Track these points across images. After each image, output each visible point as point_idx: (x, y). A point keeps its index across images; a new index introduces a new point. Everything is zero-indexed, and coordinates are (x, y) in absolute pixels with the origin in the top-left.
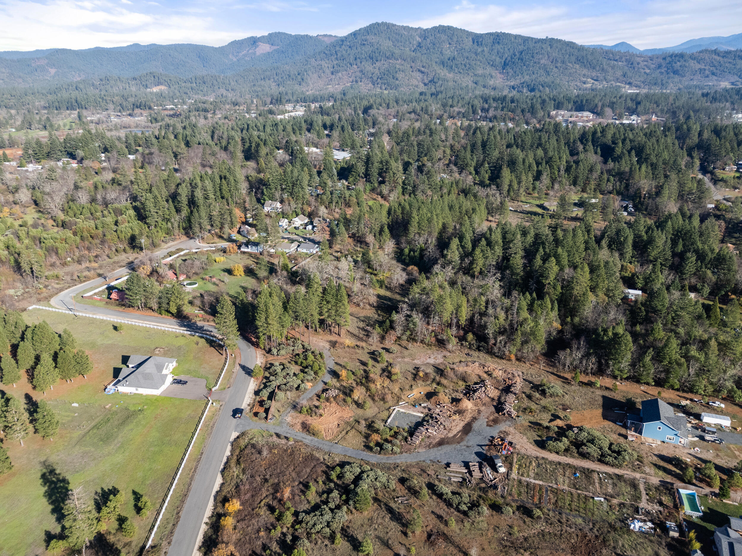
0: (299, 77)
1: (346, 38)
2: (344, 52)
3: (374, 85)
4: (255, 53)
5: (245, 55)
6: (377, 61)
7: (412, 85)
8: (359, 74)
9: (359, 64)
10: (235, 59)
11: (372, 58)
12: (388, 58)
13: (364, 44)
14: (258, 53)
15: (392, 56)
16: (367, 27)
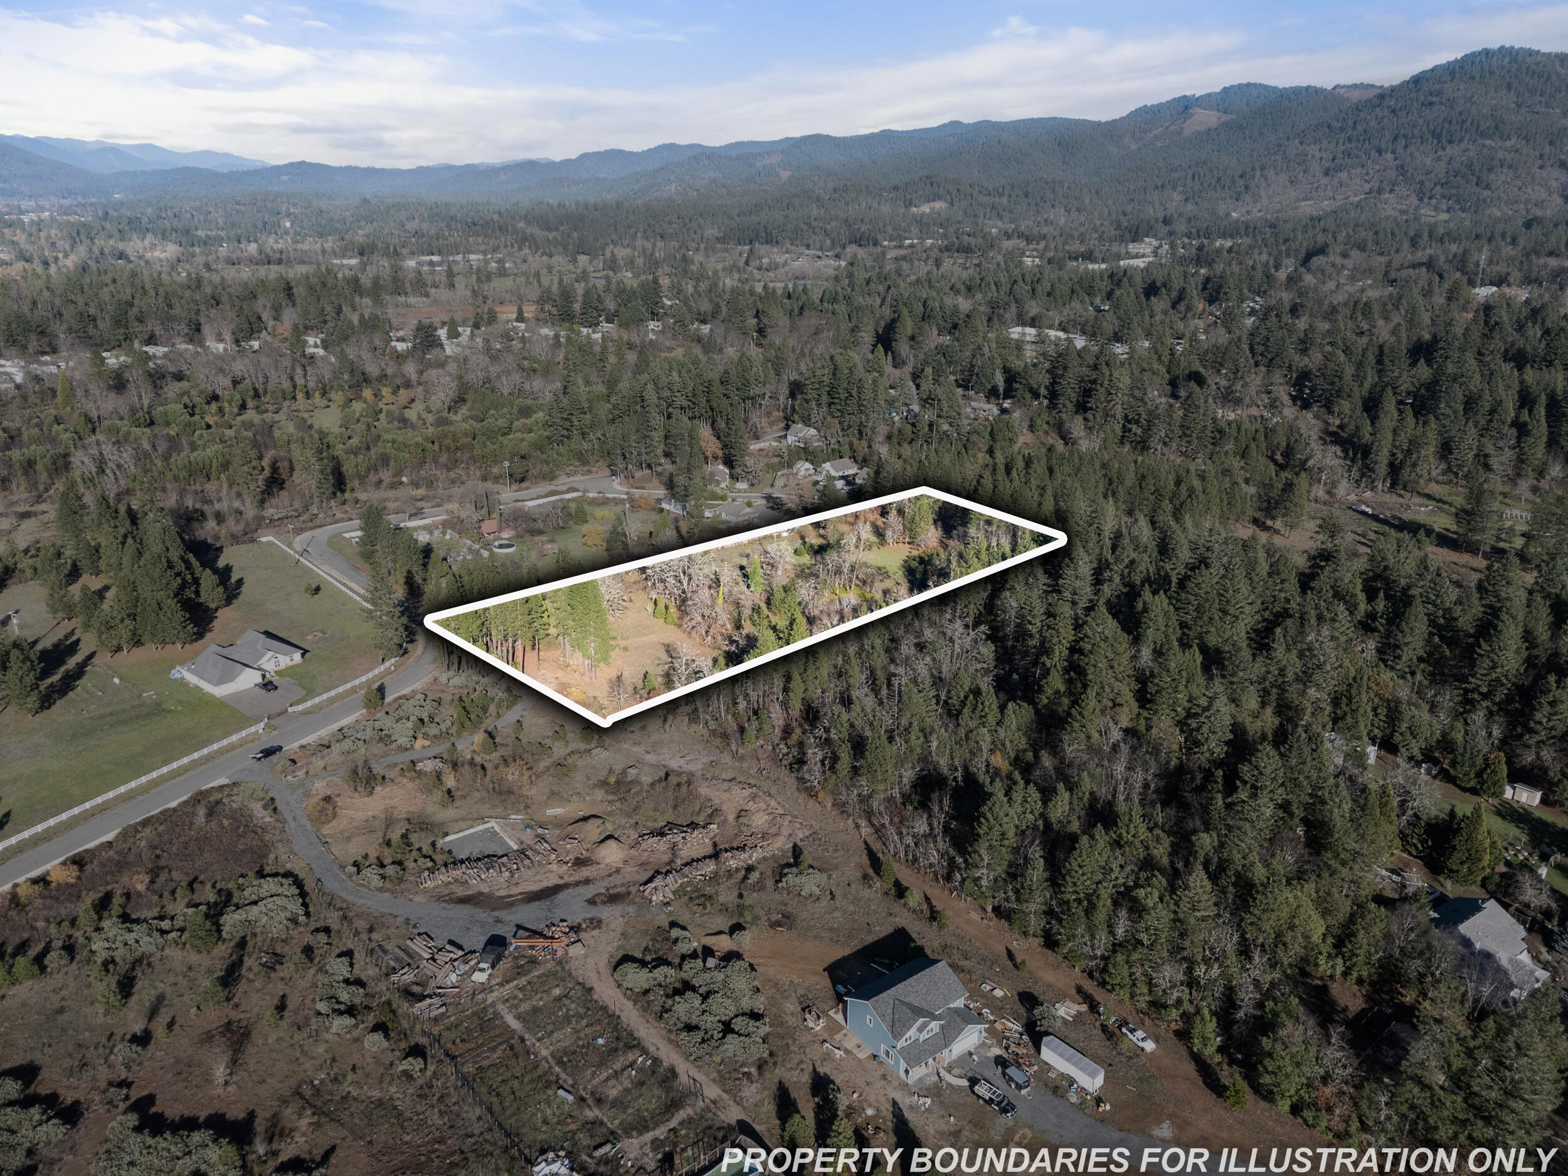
0: (1242, 182)
1: (1393, 89)
2: (1373, 123)
3: (1421, 200)
4: (1179, 133)
5: (1156, 137)
6: (1450, 142)
7: (1527, 201)
8: (1392, 174)
9: (1400, 150)
10: (1134, 147)
11: (1439, 136)
12: (1483, 135)
13: (1431, 104)
14: (1187, 132)
15: (1498, 129)
16: (1456, 61)
